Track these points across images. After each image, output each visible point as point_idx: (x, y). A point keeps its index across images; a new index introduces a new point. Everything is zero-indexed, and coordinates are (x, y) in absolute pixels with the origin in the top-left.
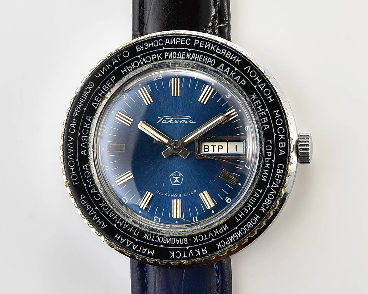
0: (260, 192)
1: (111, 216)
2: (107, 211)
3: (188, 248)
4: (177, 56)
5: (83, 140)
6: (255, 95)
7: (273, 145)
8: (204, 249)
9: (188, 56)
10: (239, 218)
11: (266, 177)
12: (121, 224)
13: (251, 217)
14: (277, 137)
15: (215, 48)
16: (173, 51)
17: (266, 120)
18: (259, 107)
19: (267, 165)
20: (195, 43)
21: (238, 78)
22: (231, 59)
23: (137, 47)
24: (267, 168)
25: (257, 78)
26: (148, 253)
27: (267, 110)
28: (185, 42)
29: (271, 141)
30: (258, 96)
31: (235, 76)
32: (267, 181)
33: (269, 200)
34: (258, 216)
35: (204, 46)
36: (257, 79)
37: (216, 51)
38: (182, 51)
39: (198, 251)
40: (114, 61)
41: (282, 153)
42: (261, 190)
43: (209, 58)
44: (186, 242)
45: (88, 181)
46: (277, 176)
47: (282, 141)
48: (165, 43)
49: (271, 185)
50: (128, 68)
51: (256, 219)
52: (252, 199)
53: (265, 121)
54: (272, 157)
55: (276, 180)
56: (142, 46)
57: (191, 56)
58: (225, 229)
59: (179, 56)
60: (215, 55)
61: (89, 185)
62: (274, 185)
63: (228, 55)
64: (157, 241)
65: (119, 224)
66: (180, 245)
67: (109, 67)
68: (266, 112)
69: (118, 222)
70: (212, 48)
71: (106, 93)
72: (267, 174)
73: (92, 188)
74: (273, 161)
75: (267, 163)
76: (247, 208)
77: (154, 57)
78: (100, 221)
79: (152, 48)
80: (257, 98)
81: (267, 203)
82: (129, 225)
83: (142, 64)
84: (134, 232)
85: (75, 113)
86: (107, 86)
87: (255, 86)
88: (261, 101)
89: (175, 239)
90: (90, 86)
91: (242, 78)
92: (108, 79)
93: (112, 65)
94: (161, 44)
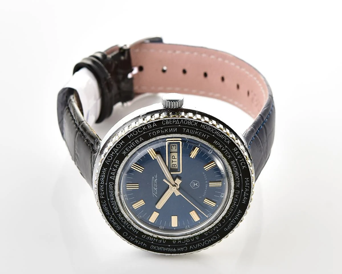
0: (185, 130)
1: (233, 210)
2: (230, 213)
3: (236, 160)
4: (115, 205)
5: (189, 240)
6: (123, 153)
7: (152, 132)
8: (234, 150)
9: (112, 199)
10: (206, 136)
11: (174, 129)
12: (235, 202)
13: (203, 129)
14: (145, 131)
16: (113, 209)
17: (137, 141)
18: (130, 147)
19: (166, 131)
20: (103, 197)
21: (116, 166)
22: (105, 174)
23: (118, 229)
24: (168, 130)
25: (112, 155)
26: (248, 181)
27: (130, 142)
28: (105, 203)
29: (149, 134)
30: (123, 151)
31: (115, 168)
32: (176, 127)
33: (188, 123)
34: (201, 126)
35: (102, 192)
37: (103, 184)
38: (111, 204)
39: (236, 153)
40: (132, 239)
42: (184, 129)
43: (110, 186)
44: (233, 162)
45: (214, 230)
46: (171, 123)
47: (146, 127)
48: (109, 215)
49: (178, 125)
50: (134, 230)
51: (203, 126)
52: (191, 132)
54: (160, 129)
55: (174, 122)
56: (117, 227)
57: (112, 197)
58: (217, 142)
59: (115, 204)
60: (106, 184)
62: (177, 122)
63: (103, 176)
64: (239, 179)
65: (235, 203)
66: (237, 165)
67: (137, 241)
68: (132, 142)
69: (235, 204)
70: (102, 186)
71: (154, 238)
72: (172, 129)
73: (218, 226)
74: (162, 128)
75: (165, 131)
76: (198, 133)
77: (121, 218)
78: (237, 215)
79: (116, 221)
80: (124, 151)
81: (191, 123)
82: (235, 198)
83: (128, 223)
84: (238, 194)
85: (174, 250)
86: (150, 238)
87: (117, 154)
88: (125, 148)
89: (234, 169)
90: (153, 247)
91: (115, 163)
92: (145, 239)
93: (135, 239)
94: (111, 217)
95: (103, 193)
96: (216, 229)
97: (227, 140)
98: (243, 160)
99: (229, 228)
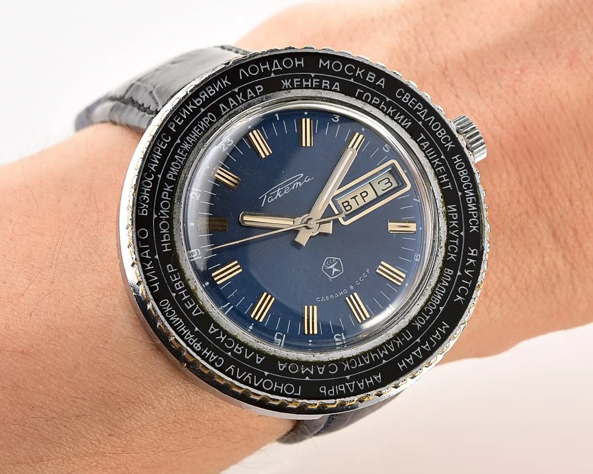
0: (423, 138)
1: (369, 362)
2: (358, 364)
3: (459, 273)
4: (179, 162)
5: (241, 352)
6: (285, 82)
7: (366, 90)
8: (471, 253)
9: (186, 146)
10: (446, 184)
11: (406, 120)
12: (387, 353)
13: (453, 166)
14: (357, 79)
15: (192, 105)
16: (169, 165)
17: (327, 83)
18: (304, 83)
19: (390, 110)
20: (172, 129)
21: (250, 93)
22: (218, 90)
23: (141, 212)
25: (262, 67)
26: (444, 332)
27: (313, 75)
28: (165, 143)
29: (358, 90)
30: (287, 78)
31: (245, 96)
32: (413, 121)
33: (440, 132)
34: (456, 157)
35: (183, 118)
36: (263, 69)
37: (198, 105)
38: (175, 153)
39: (469, 261)
40: (145, 254)
41: (382, 83)
42: (421, 136)
43: (204, 120)
44: (450, 272)
45: (303, 372)
46: (411, 104)
47: (365, 75)
48: (152, 170)
49: (420, 119)
50: (165, 240)
51: (458, 161)
52: (429, 152)
53: (328, 85)
54: (382, 99)
55: (417, 108)
56: (142, 206)
57: (189, 143)
58: (455, 210)
59: (181, 160)
60: (203, 110)
61: (310, 373)
62: (422, 114)
63: (211, 91)
64: (432, 312)
65: (384, 354)
66: (451, 283)
67: (150, 266)
68: (316, 77)
69: (382, 356)
70: (191, 108)
71: (187, 287)
72: (403, 117)
73: (316, 371)
74: (388, 99)
76: (438, 166)
77: (165, 195)
78: (369, 380)
79: (151, 193)
80: (290, 80)
81: (443, 136)
82: (393, 342)
83: (168, 217)
84: (405, 339)
85: (196, 345)
86: (177, 282)
87: (273, 75)
88: (297, 77)
89: (439, 286)
90: (166, 306)
91: (252, 87)
92: (167, 275)
93: (149, 260)
94: (152, 177)
95: (183, 121)
96: (307, 374)
97: (474, 223)
98: (470, 283)
99: (331, 392)
